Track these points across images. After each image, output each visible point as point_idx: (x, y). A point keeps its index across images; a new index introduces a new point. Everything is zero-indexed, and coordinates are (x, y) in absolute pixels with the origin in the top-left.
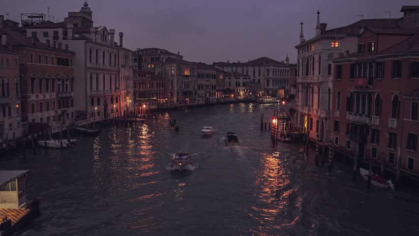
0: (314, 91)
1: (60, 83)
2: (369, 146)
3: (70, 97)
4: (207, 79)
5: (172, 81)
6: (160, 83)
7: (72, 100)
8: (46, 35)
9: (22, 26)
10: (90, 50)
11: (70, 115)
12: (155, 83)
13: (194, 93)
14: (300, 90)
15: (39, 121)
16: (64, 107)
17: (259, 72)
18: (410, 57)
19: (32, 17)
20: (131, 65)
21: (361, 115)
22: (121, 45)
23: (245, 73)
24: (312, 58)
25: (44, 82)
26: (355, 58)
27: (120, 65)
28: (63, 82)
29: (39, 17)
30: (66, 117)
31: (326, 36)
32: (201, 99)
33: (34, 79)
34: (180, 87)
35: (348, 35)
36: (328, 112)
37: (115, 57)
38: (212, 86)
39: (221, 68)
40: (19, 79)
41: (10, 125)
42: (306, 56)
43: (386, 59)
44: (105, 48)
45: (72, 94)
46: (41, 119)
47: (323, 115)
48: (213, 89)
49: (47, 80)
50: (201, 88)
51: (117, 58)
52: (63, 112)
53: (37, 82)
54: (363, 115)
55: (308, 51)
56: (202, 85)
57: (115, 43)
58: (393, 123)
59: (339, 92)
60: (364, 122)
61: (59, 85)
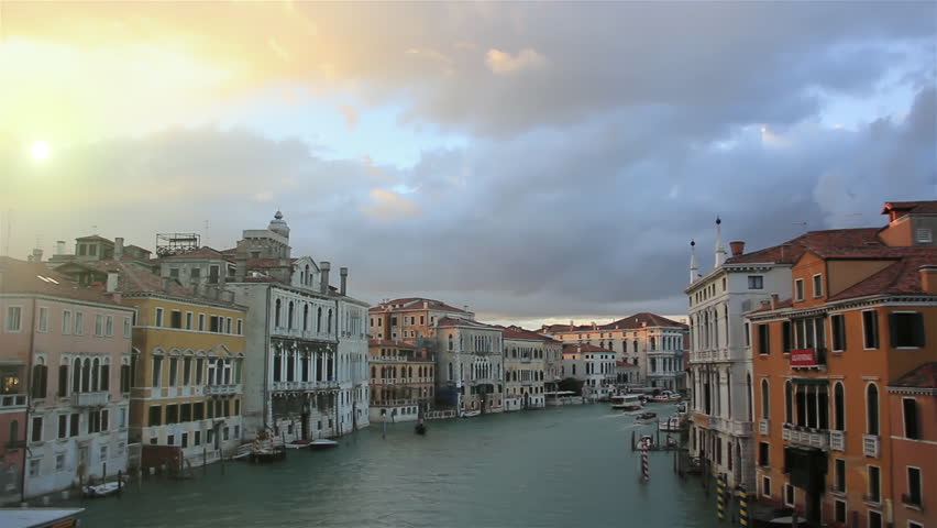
0: (721, 381)
1: (215, 366)
2: (831, 499)
3: (232, 396)
4: (524, 360)
5: (451, 364)
6: (426, 369)
7: (237, 402)
8: (196, 273)
9: (156, 257)
10: (278, 301)
11: (231, 432)
12: (415, 368)
13: (496, 389)
14: (697, 379)
15: (165, 443)
16: (218, 415)
17: (635, 343)
18: (890, 304)
19: (175, 240)
20: (363, 332)
21: (808, 430)
22: (343, 294)
23: (606, 347)
24: (713, 313)
25: (181, 365)
26: (790, 309)
27: (340, 330)
28: (220, 364)
29: (190, 240)
30: (222, 435)
31: (741, 265)
32: (511, 401)
33: (162, 357)
34: (467, 377)
35: (780, 262)
36: (749, 426)
37: (330, 316)
38: (536, 373)
39: (556, 337)
40: (129, 358)
41: (104, 449)
42: (704, 307)
43: (846, 310)
44: (309, 299)
45: (238, 390)
46: (171, 439)
47: (739, 432)
48: (537, 379)
49: (188, 360)
50: (511, 378)
51: (333, 318)
52: (217, 426)
53: (165, 366)
54: (813, 430)
55: (705, 298)
56: (514, 373)
57: (333, 289)
58: (870, 446)
59: (765, 381)
60: (816, 446)
61: (212, 370)
